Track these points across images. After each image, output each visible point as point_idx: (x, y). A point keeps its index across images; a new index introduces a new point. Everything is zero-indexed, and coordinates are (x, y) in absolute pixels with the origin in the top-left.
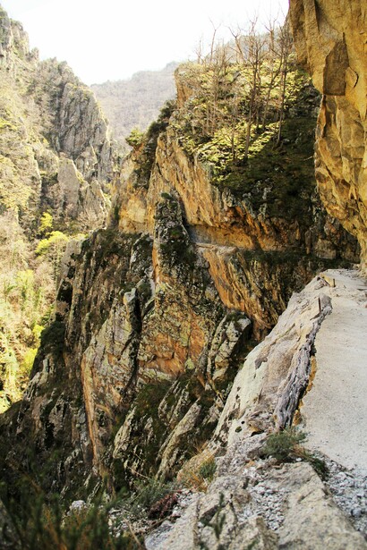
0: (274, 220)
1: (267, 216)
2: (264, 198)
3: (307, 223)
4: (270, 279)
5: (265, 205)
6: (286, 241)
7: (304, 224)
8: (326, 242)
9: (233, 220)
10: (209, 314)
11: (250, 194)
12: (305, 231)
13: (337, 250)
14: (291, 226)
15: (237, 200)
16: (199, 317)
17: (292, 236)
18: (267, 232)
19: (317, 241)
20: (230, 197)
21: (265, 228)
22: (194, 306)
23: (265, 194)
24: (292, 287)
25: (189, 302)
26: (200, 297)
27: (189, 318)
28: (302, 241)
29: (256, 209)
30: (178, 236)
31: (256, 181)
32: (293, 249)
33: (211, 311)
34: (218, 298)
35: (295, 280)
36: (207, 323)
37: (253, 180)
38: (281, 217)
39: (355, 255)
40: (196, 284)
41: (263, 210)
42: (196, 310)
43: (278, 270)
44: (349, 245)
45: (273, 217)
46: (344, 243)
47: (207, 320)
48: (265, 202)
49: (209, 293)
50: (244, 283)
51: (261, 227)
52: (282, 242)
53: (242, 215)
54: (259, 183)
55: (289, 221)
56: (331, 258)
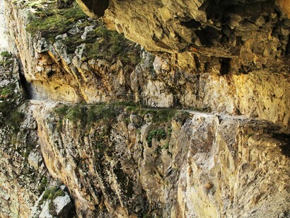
0: (92, 62)
1: (84, 58)
2: (83, 37)
3: (133, 62)
4: (83, 144)
5: (83, 46)
6: (109, 89)
7: (129, 63)
8: (157, 83)
9: (48, 69)
10: (32, 186)
11: (65, 35)
12: (130, 71)
13: (174, 93)
14: (112, 68)
15: (48, 44)
16: (23, 190)
17: (115, 82)
18: (86, 80)
19: (145, 83)
20: (39, 41)
21: (83, 75)
22: (18, 176)
23: (85, 33)
24: (110, 155)
25: (13, 172)
26: (23, 165)
27: (16, 190)
28: (127, 87)
29: (71, 52)
30: (6, 95)
31: (76, 21)
32: (118, 97)
33: (35, 182)
34: (43, 165)
35: (114, 144)
36: (31, 197)
37: (72, 20)
38: (101, 58)
39: (197, 98)
40: (19, 149)
41: (79, 53)
42: (20, 181)
43: (92, 131)
44: (188, 85)
45: (90, 59)
46: (182, 82)
47: (30, 193)
48: (83, 42)
49: (33, 160)
50: (59, 149)
51: (79, 74)
52: (106, 90)
53: (56, 61)
54: (80, 22)
55: (109, 61)
56: (167, 106)
